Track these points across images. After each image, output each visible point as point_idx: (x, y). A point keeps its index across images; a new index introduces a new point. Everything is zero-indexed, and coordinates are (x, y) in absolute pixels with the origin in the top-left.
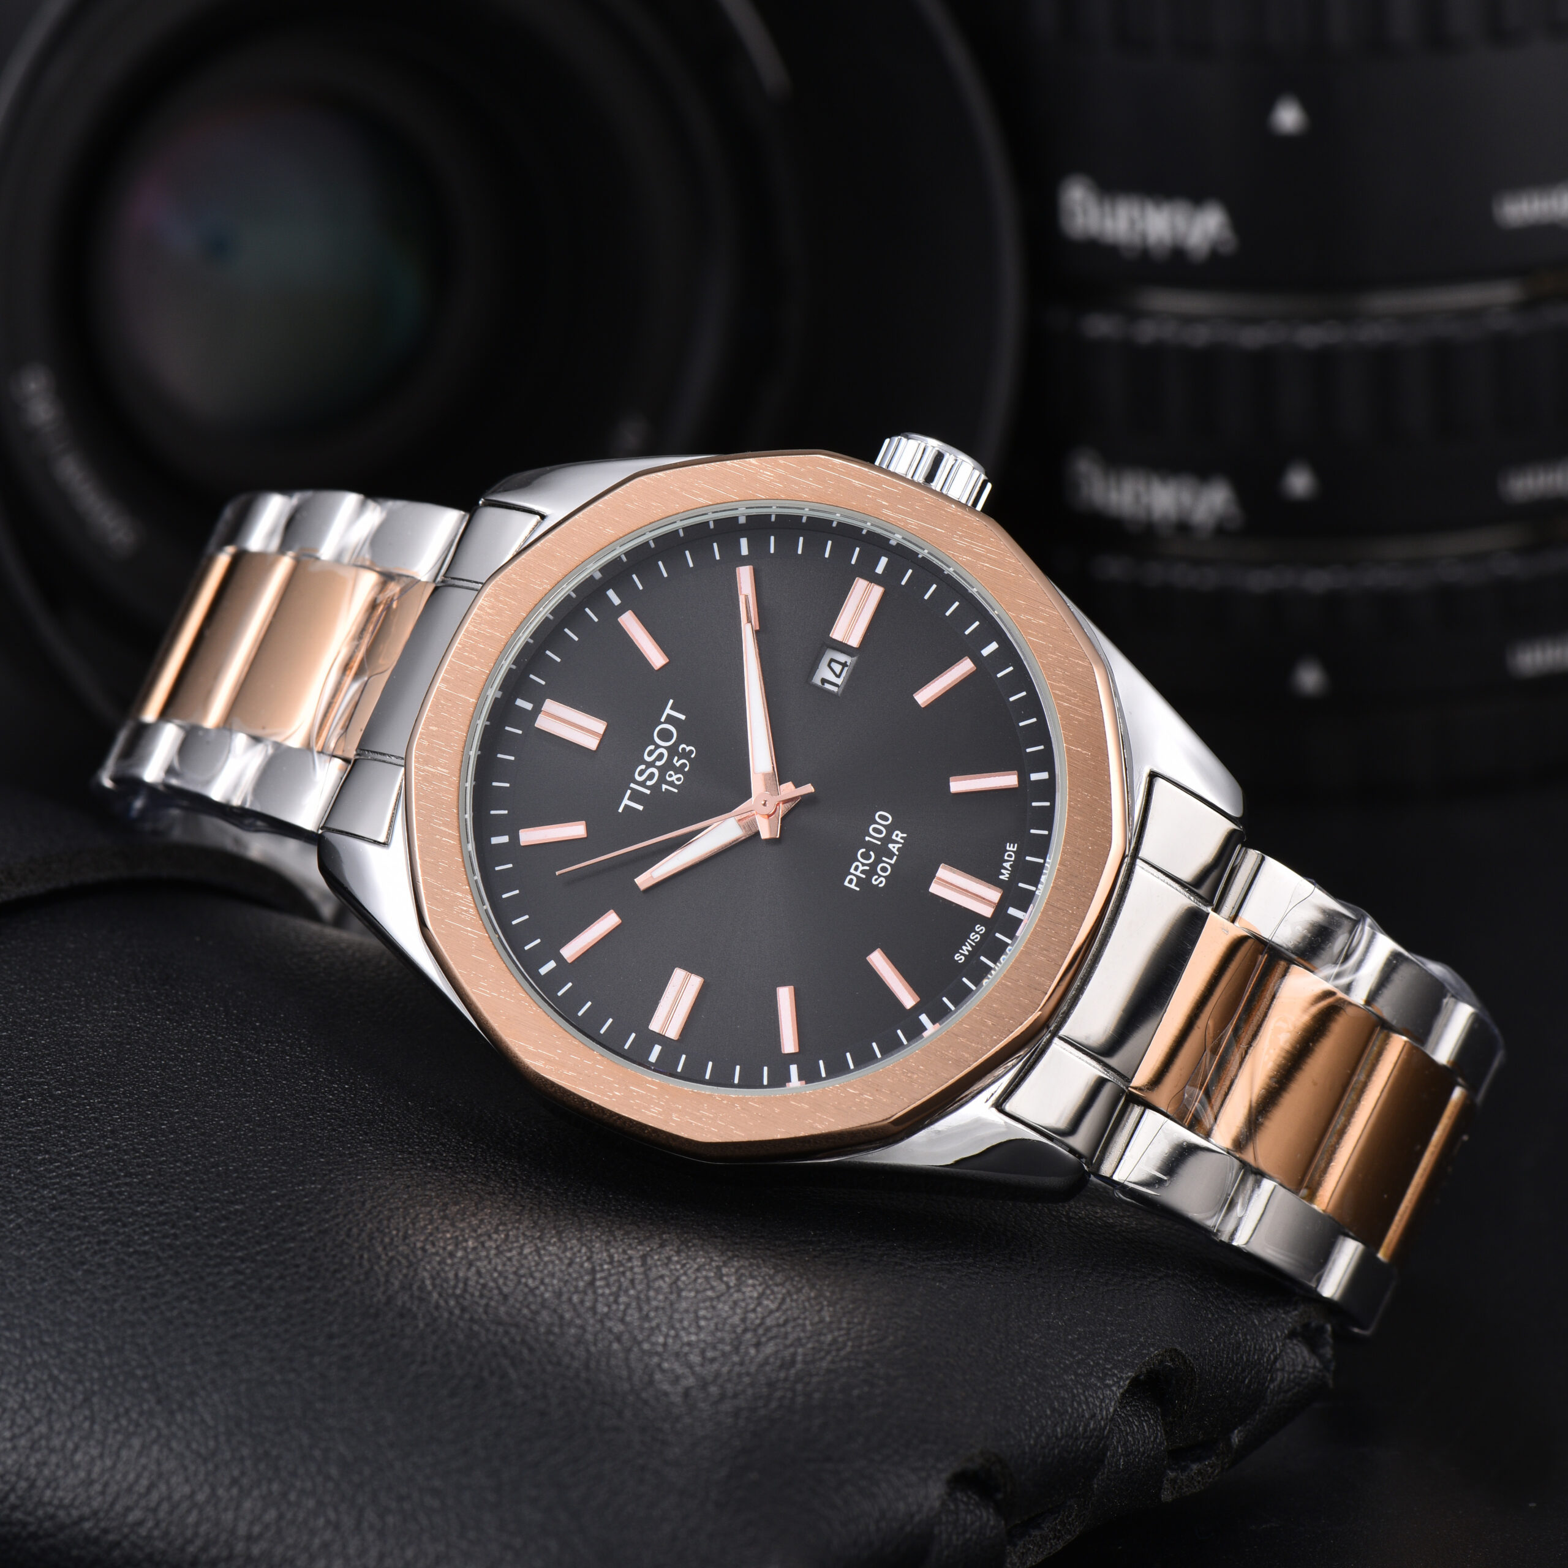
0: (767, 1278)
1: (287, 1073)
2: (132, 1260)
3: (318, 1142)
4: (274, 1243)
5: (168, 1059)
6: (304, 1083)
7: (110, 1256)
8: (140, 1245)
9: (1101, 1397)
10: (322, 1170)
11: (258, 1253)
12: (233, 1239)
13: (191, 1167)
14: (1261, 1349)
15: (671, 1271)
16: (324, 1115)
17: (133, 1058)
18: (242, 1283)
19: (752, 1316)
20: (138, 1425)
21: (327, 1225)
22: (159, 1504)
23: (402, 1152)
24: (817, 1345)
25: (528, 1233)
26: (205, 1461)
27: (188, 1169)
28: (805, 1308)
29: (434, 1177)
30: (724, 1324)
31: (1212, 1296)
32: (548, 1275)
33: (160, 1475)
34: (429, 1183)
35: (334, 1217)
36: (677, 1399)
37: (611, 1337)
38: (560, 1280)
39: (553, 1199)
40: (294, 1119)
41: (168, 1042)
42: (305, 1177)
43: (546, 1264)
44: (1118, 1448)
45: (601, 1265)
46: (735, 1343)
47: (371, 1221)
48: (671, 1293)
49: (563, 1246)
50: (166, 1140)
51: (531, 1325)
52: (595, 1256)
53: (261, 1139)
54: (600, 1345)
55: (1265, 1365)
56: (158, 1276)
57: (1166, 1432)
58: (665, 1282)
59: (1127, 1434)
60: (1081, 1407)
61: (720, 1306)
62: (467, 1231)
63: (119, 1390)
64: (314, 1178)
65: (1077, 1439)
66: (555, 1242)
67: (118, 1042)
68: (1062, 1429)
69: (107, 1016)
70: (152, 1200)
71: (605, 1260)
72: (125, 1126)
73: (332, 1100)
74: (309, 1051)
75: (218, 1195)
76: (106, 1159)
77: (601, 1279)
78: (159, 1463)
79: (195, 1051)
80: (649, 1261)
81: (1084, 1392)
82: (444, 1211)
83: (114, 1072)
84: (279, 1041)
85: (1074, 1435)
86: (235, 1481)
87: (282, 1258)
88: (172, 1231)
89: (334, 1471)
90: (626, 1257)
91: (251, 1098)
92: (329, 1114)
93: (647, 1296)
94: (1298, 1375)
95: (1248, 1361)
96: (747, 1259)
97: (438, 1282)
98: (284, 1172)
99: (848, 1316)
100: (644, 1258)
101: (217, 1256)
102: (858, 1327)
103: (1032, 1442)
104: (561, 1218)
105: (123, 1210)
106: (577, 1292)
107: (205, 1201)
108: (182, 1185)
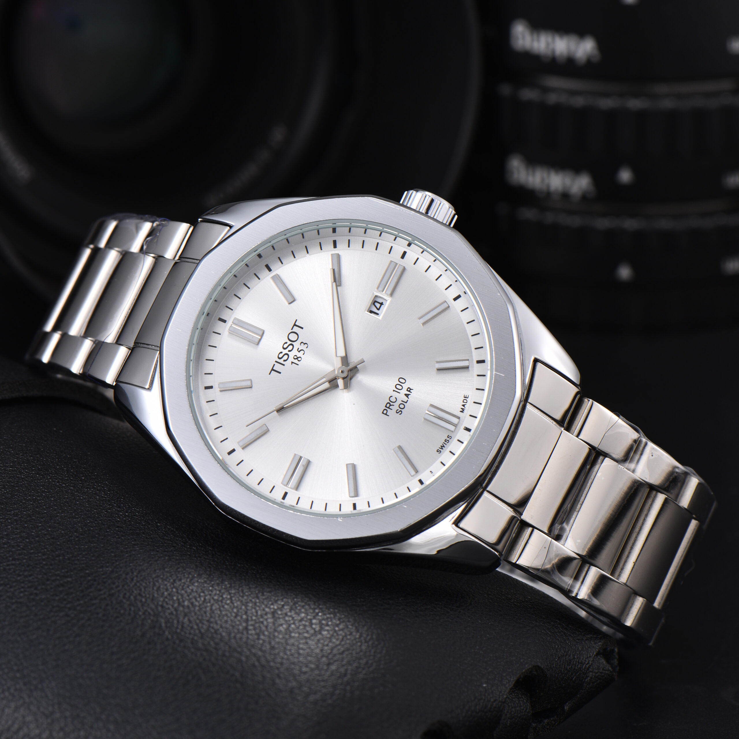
0: (335, 626)
1: (97, 506)
2: (14, 606)
3: (111, 544)
4: (86, 600)
5: (37, 495)
6: (105, 512)
8: (18, 598)
9: (500, 690)
10: (112, 560)
11: (78, 605)
12: (66, 597)
13: (46, 557)
14: (581, 663)
15: (286, 621)
16: (114, 530)
18: (69, 622)
19: (326, 648)
21: (113, 591)
23: (153, 551)
24: (358, 664)
25: (215, 598)
26: (47, 717)
27: (44, 557)
28: (353, 644)
29: (169, 565)
30: (312, 653)
31: (558, 636)
32: (224, 623)
33: (24, 723)
34: (167, 568)
35: (117, 587)
36: (287, 694)
37: (255, 659)
38: (230, 625)
39: (229, 577)
40: (99, 531)
41: (38, 486)
42: (104, 564)
43: (224, 616)
44: (507, 715)
45: (251, 617)
46: (317, 663)
47: (136, 589)
48: (286, 634)
49: (233, 605)
50: (34, 541)
51: (214, 651)
52: (249, 612)
54: (249, 664)
55: (583, 671)
56: (27, 616)
57: (532, 706)
58: (283, 628)
59: (512, 708)
60: (490, 696)
61: (310, 642)
62: (184, 596)
63: (5, 677)
64: (108, 565)
65: (487, 712)
66: (229, 603)
67: (12, 485)
68: (479, 707)
69: (7, 471)
70: (25, 574)
71: (253, 614)
72: (14, 532)
73: (119, 521)
74: (109, 494)
75: (59, 572)
76: (3, 550)
77: (252, 625)
78: (24, 717)
79: (51, 492)
80: (276, 615)
81: (491, 688)
82: (173, 584)
83: (9, 502)
84: (93, 488)
85: (485, 710)
86: (62, 729)
87: (90, 609)
88: (35, 591)
89: (112, 727)
90: (264, 612)
91: (78, 519)
92: (117, 529)
93: (274, 636)
94: (600, 674)
95: (575, 669)
96: (325, 614)
97: (169, 625)
98: (93, 561)
99: (374, 648)
100: (273, 613)
101: (57, 606)
102: (380, 655)
103: (464, 715)
104: (233, 589)
105: (11, 579)
106: (238, 633)
107: (52, 576)
108: (41, 566)
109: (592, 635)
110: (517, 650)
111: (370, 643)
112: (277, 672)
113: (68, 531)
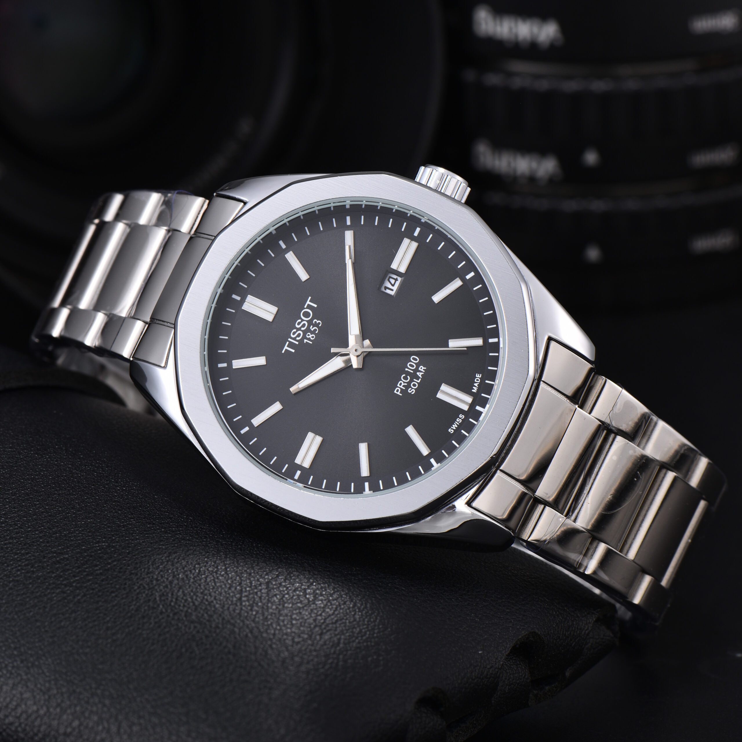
0: (329, 596)
2: (11, 585)
3: (107, 519)
4: (82, 576)
5: (35, 474)
6: (103, 487)
8: (15, 577)
9: (496, 657)
10: (109, 535)
11: (74, 582)
12: (62, 574)
13: (43, 534)
14: (581, 629)
15: (280, 591)
17: (18, 474)
18: (65, 598)
19: (319, 618)
20: (11, 673)
21: (109, 566)
22: (21, 715)
23: (149, 524)
24: (351, 634)
25: (210, 569)
26: (44, 694)
27: (41, 535)
28: (347, 613)
29: (165, 537)
30: (305, 623)
31: (556, 603)
32: (218, 594)
33: (22, 700)
34: (162, 540)
35: (113, 562)
36: (279, 665)
37: (248, 631)
38: (224, 597)
39: (224, 548)
40: (96, 507)
41: (36, 466)
42: (100, 539)
43: (218, 588)
44: (505, 681)
45: (246, 588)
46: (310, 633)
48: (279, 605)
49: (227, 576)
50: (31, 519)
51: (207, 623)
52: (243, 583)
53: (79, 518)
54: (241, 635)
55: (583, 637)
56: (23, 594)
57: (530, 671)
58: (277, 598)
59: (510, 674)
60: (486, 662)
61: (304, 612)
62: (180, 569)
64: (104, 540)
65: (483, 679)
66: (223, 574)
67: (11, 465)
68: (475, 674)
69: (6, 452)
70: (22, 552)
71: (247, 585)
72: (11, 511)
73: (116, 496)
74: (106, 470)
75: (56, 549)
77: (246, 596)
78: (21, 694)
79: (49, 471)
80: (271, 586)
81: (487, 655)
82: (169, 557)
83: (7, 482)
84: (92, 465)
86: (58, 705)
87: (85, 585)
88: (32, 569)
90: (259, 583)
91: (75, 496)
92: (114, 503)
93: (267, 606)
94: (601, 640)
95: (574, 635)
96: (320, 584)
97: (163, 598)
98: (89, 536)
99: (368, 617)
100: (268, 583)
101: (53, 583)
102: (373, 624)
103: (459, 682)
104: (228, 559)
105: (8, 557)
106: (232, 604)
107: (49, 553)
108: (38, 544)
110: (513, 617)
111: (364, 612)
112: (269, 642)
113: (66, 508)
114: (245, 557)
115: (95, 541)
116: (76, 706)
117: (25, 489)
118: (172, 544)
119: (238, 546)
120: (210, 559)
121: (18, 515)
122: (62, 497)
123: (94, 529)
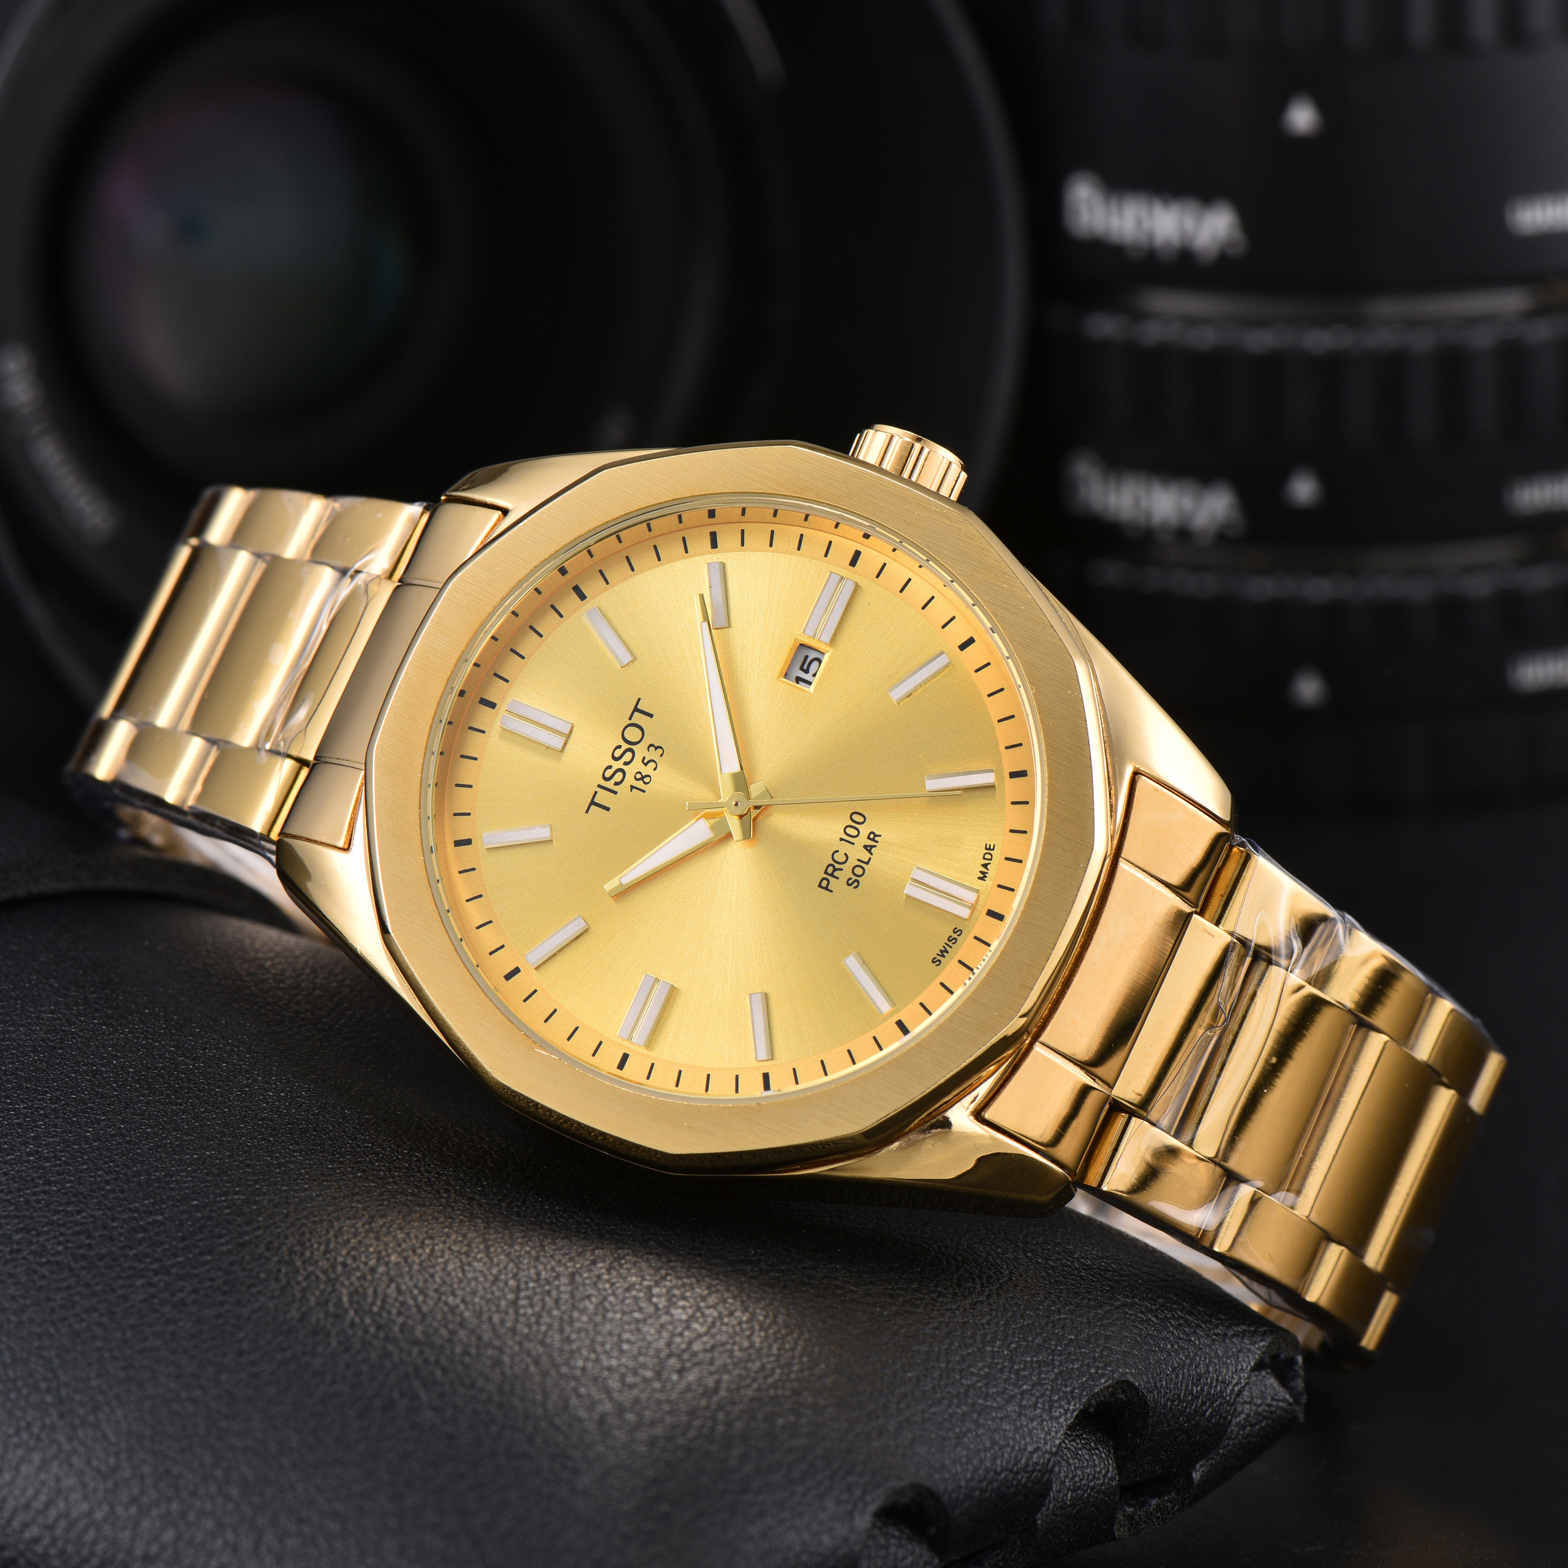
0: (699, 1299)
1: (222, 1081)
2: (44, 1270)
3: (246, 1152)
4: (190, 1256)
5: (100, 1064)
6: (238, 1091)
7: (22, 1265)
8: (53, 1255)
9: (1046, 1429)
10: (247, 1180)
11: (173, 1266)
12: (149, 1250)
13: (112, 1176)
14: (1223, 1382)
15: (598, 1290)
16: (255, 1124)
17: (64, 1063)
18: (154, 1296)
19: (678, 1340)
20: (38, 1439)
21: (246, 1238)
22: (56, 1521)
23: (332, 1162)
25: (455, 1248)
26: (105, 1478)
27: (109, 1178)
28: (735, 1333)
29: (363, 1188)
30: (647, 1349)
31: (1172, 1325)
32: (469, 1293)
33: (59, 1491)
34: (357, 1194)
35: (254, 1230)
36: (592, 1427)
37: (529, 1360)
38: (482, 1298)
39: (485, 1211)
40: (223, 1127)
41: (103, 1047)
42: (229, 1187)
43: (469, 1281)
44: (1065, 1482)
45: (526, 1283)
46: (658, 1368)
47: (293, 1234)
48: (596, 1314)
49: (490, 1262)
50: (89, 1147)
51: (447, 1345)
52: (522, 1274)
53: (187, 1148)
54: (517, 1368)
55: (1228, 1398)
56: (69, 1287)
57: (1118, 1467)
58: (591, 1302)
59: (1076, 1468)
60: (1025, 1439)
61: (645, 1329)
62: (391, 1245)
63: (22, 1403)
64: (237, 1189)
65: (1017, 1473)
66: (481, 1257)
67: (50, 1046)
68: (1002, 1462)
69: (42, 1019)
70: (69, 1209)
71: (531, 1278)
72: (49, 1132)
74: (247, 1058)
75: (137, 1205)
76: (26, 1166)
77: (528, 1297)
78: (58, 1479)
79: (129, 1057)
80: (578, 1279)
81: (1028, 1424)
82: (369, 1223)
83: (43, 1077)
84: (217, 1048)
85: (1015, 1469)
86: (134, 1500)
87: (197, 1271)
88: (88, 1241)
89: (235, 1492)
90: (554, 1274)
91: (181, 1105)
93: (571, 1317)
94: (1267, 1408)
95: (1209, 1393)
96: (680, 1278)
97: (355, 1298)
98: (208, 1182)
99: (780, 1341)
100: (572, 1276)
101: (131, 1268)
102: (789, 1354)
103: (969, 1475)
104: (491, 1231)
105: (39, 1219)
106: (498, 1311)
107: (123, 1211)
108: (101, 1195)
109: (1245, 1327)
110: (1083, 1350)
111: (771, 1331)
112: (573, 1384)
113: (161, 1129)
114: (527, 1228)
115: (218, 1191)
116: (169, 1500)
117: (78, 1091)
118: (377, 1200)
119: (512, 1208)
120: (455, 1229)
121: (62, 1139)
122: (154, 1107)
123: (218, 1168)
